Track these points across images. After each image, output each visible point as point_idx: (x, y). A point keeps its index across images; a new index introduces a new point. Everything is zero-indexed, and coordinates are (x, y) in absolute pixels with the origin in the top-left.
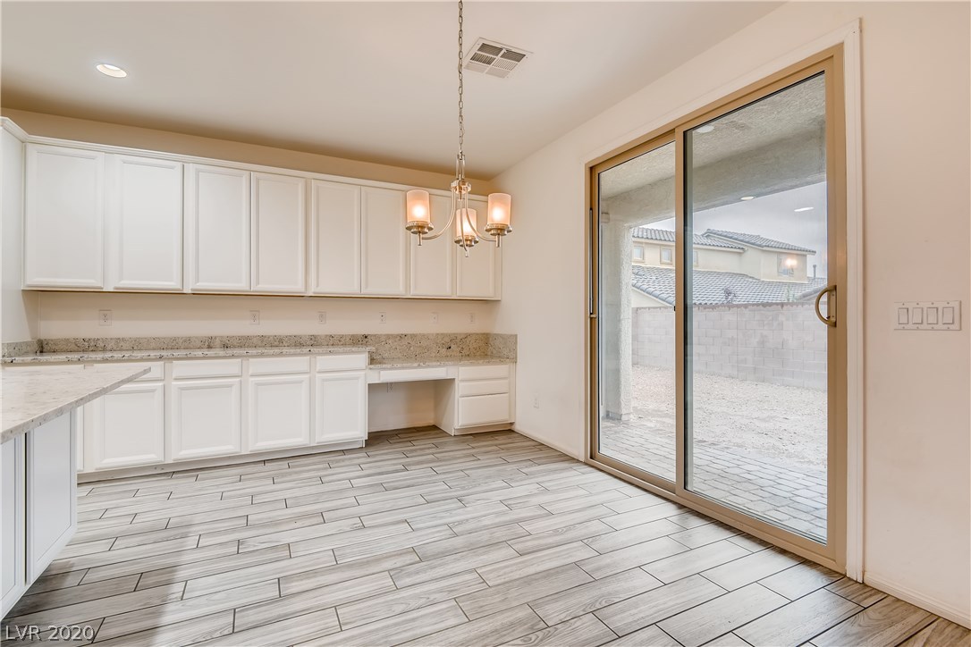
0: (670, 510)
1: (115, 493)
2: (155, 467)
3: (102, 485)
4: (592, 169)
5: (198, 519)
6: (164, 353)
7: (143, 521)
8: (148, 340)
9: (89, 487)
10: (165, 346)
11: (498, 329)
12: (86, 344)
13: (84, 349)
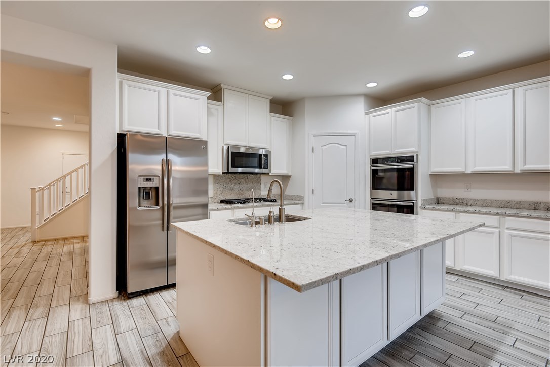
1: (470, 286)
2: (494, 280)
3: (463, 279)
5: (517, 326)
6: (500, 211)
7: (482, 310)
8: (492, 201)
9: (457, 277)
10: (503, 206)
12: (458, 201)
13: (458, 203)
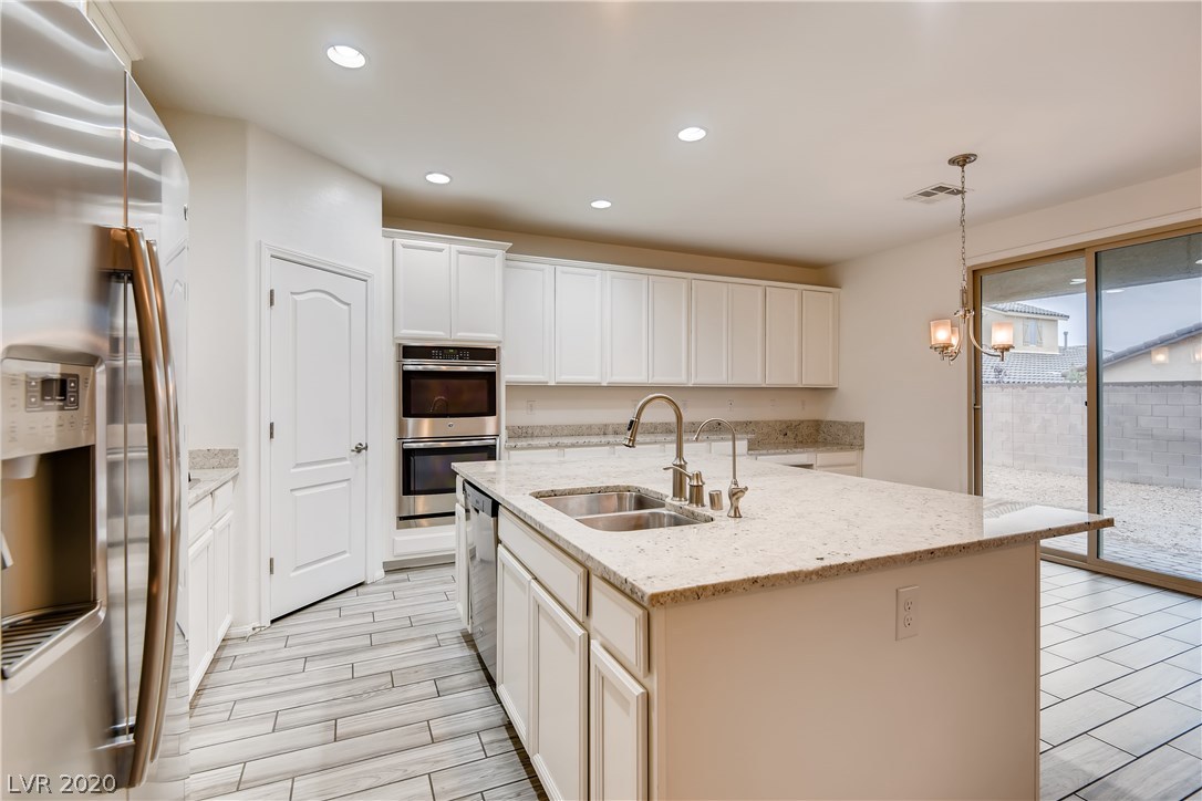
0: (1082, 576)
4: (974, 272)
11: (831, 416)
12: (520, 430)
